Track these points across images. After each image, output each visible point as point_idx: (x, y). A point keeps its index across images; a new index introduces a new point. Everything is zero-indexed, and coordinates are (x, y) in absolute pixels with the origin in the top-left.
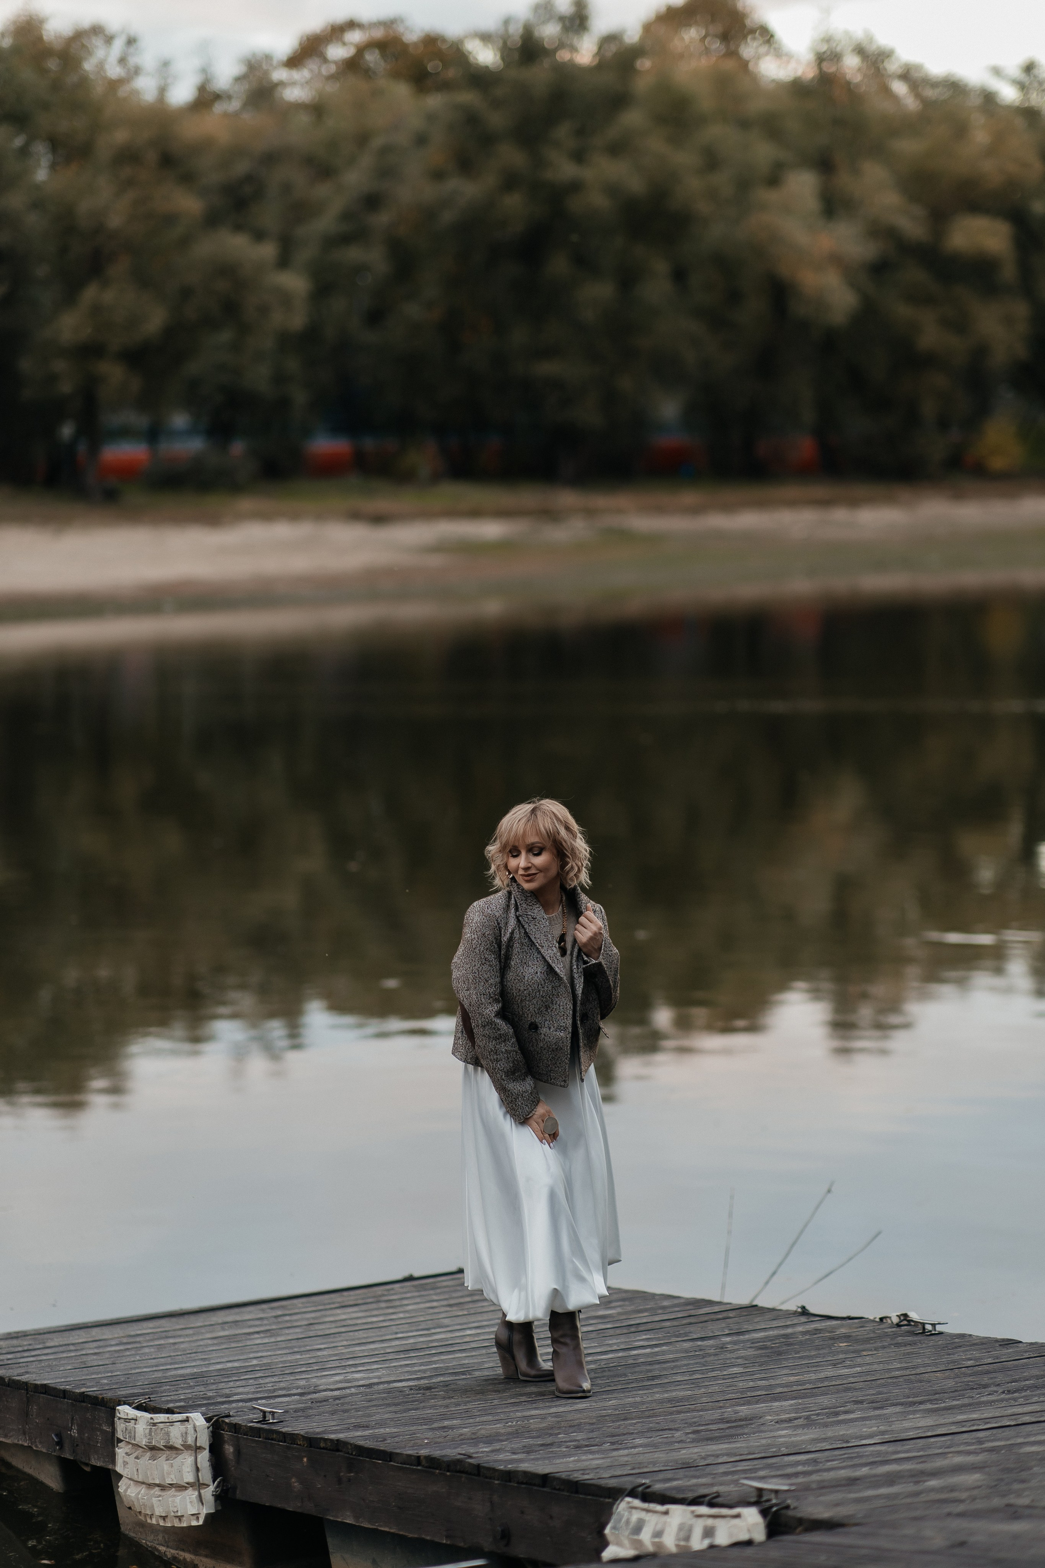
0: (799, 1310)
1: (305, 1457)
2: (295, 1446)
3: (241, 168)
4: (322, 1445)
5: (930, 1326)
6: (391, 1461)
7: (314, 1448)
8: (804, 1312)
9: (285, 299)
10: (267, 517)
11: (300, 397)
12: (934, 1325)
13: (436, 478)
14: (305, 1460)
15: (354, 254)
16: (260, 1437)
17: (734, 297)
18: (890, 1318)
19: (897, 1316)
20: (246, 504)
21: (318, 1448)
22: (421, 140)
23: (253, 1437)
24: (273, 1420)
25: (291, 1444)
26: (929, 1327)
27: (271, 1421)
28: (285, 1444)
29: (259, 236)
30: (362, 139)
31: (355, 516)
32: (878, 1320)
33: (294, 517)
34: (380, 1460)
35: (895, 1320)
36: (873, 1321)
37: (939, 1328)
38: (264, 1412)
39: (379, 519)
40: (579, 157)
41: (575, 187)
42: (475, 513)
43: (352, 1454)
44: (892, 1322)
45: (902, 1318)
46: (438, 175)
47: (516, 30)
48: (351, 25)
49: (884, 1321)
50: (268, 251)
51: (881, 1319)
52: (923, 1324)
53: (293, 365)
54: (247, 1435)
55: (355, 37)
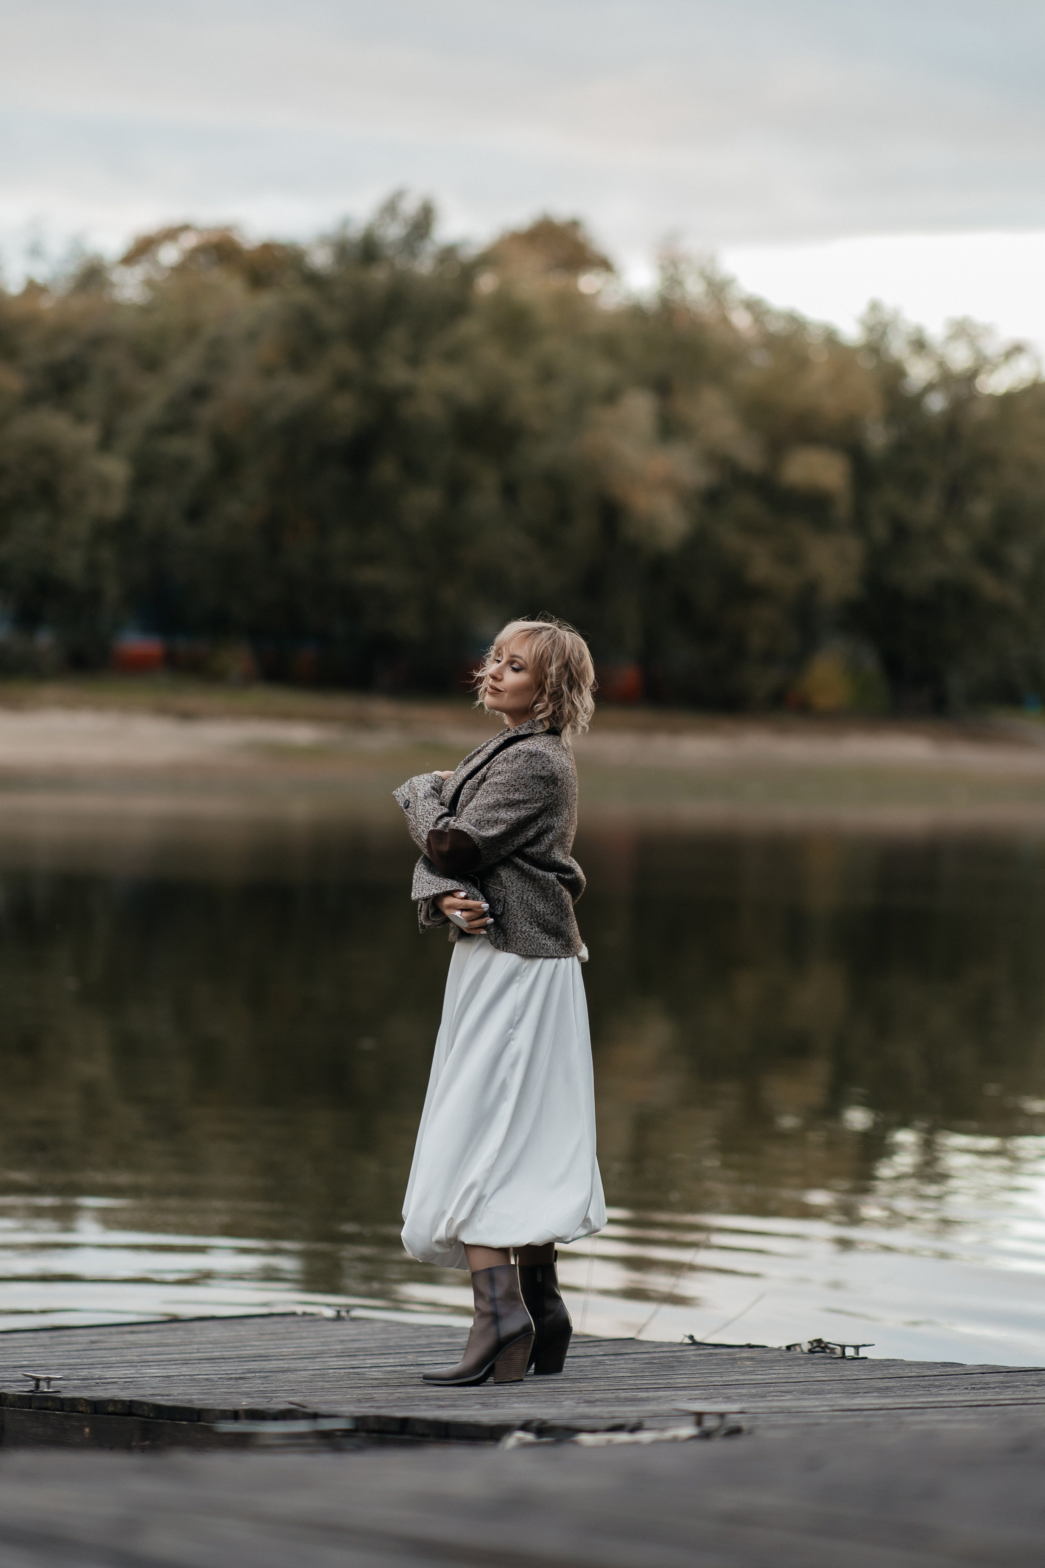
0: (688, 1341)
1: (87, 1426)
2: (75, 1414)
3: (65, 350)
4: (111, 1409)
5: (852, 1349)
6: (199, 1420)
7: (101, 1414)
8: (694, 1343)
9: (104, 485)
10: (71, 705)
11: (112, 589)
12: (857, 1348)
13: (248, 681)
14: (87, 1430)
15: (177, 446)
16: (30, 1408)
17: (563, 516)
18: (799, 1345)
19: (809, 1342)
20: (50, 691)
21: (104, 1414)
22: (252, 336)
23: (22, 1408)
24: (49, 1388)
25: (71, 1412)
26: (850, 1352)
27: (46, 1390)
28: (62, 1413)
29: (81, 418)
30: (191, 331)
31: (162, 711)
32: (784, 1348)
33: (99, 707)
34: (184, 1420)
35: (806, 1347)
36: (779, 1349)
37: (863, 1353)
38: (38, 1380)
39: (187, 716)
40: (414, 360)
41: (407, 393)
42: (287, 716)
43: (148, 1417)
44: (802, 1351)
45: (815, 1344)
46: (268, 372)
47: (356, 231)
48: (185, 228)
49: (792, 1349)
50: (88, 434)
51: (789, 1348)
52: (843, 1347)
53: (107, 554)
54: (14, 1407)
55: (189, 241)
